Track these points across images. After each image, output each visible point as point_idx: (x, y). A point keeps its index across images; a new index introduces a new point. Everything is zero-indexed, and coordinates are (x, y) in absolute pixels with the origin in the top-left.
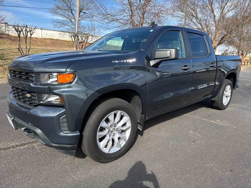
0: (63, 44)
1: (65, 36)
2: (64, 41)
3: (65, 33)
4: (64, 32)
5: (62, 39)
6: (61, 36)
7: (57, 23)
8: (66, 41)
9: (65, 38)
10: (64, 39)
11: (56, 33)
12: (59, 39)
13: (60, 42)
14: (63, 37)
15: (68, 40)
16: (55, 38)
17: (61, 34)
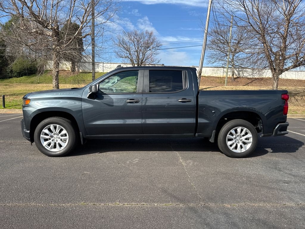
0: (214, 81)
1: (219, 72)
2: (216, 77)
3: (219, 69)
4: (217, 67)
5: (214, 75)
6: (214, 72)
7: (211, 59)
8: (218, 78)
9: (219, 74)
10: (216, 75)
11: (209, 70)
12: (211, 76)
13: (212, 79)
14: (215, 74)
15: (222, 76)
16: (206, 75)
17: (214, 71)
